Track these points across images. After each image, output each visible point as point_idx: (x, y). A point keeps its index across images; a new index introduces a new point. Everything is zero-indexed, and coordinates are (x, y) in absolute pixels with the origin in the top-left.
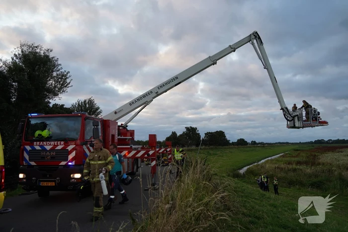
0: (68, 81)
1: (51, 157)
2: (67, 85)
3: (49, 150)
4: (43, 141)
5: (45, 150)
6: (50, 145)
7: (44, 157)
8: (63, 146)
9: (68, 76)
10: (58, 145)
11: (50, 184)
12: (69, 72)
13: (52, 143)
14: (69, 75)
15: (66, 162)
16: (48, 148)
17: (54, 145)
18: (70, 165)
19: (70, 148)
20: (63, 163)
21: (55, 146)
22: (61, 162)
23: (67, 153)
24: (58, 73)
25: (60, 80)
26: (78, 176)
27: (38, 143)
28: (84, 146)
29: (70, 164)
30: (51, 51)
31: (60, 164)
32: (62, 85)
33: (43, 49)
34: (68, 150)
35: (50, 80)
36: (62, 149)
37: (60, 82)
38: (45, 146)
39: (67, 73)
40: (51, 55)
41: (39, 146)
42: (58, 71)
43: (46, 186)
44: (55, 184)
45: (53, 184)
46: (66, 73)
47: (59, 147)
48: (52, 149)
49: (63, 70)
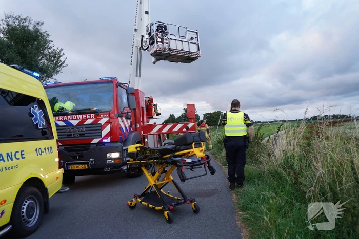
0: (62, 59)
1: (80, 134)
2: (61, 64)
3: (76, 126)
4: (67, 114)
5: (71, 125)
6: (77, 119)
7: (71, 135)
8: (94, 120)
9: (61, 54)
10: (87, 119)
11: (81, 167)
12: (62, 49)
13: (80, 116)
14: (62, 52)
15: (100, 139)
16: (75, 122)
17: (82, 119)
18: (105, 143)
19: (103, 121)
20: (96, 141)
21: (84, 120)
22: (93, 139)
23: (100, 128)
24: (50, 50)
25: (53, 59)
26: (116, 155)
27: (61, 118)
28: (119, 118)
29: (105, 141)
30: (42, 24)
31: (92, 142)
32: (56, 64)
33: (32, 22)
34: (100, 124)
35: (41, 59)
36: (92, 124)
37: (53, 61)
38: (70, 121)
39: (61, 51)
40: (42, 29)
41: (63, 121)
42: (49, 49)
43: (77, 170)
44: (88, 166)
45: (86, 167)
46: (58, 51)
47: (89, 121)
48: (81, 124)
49: (55, 48)
